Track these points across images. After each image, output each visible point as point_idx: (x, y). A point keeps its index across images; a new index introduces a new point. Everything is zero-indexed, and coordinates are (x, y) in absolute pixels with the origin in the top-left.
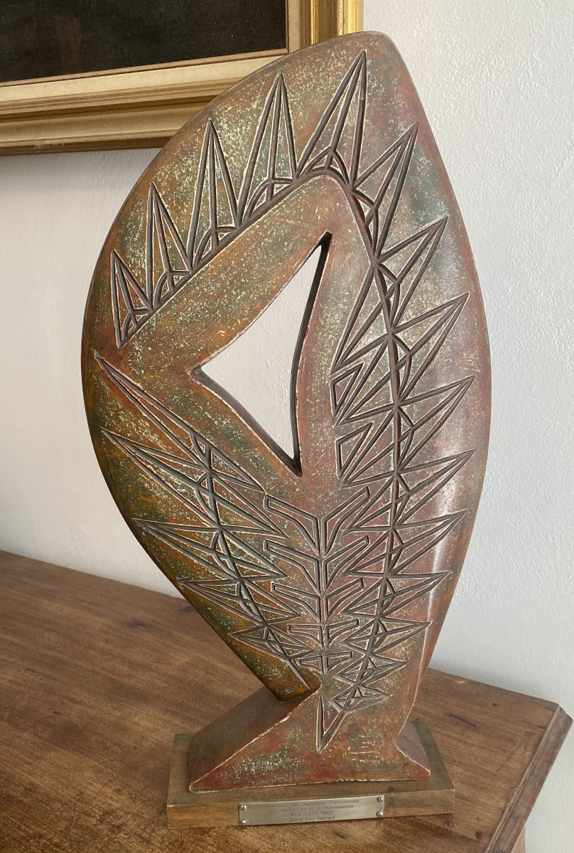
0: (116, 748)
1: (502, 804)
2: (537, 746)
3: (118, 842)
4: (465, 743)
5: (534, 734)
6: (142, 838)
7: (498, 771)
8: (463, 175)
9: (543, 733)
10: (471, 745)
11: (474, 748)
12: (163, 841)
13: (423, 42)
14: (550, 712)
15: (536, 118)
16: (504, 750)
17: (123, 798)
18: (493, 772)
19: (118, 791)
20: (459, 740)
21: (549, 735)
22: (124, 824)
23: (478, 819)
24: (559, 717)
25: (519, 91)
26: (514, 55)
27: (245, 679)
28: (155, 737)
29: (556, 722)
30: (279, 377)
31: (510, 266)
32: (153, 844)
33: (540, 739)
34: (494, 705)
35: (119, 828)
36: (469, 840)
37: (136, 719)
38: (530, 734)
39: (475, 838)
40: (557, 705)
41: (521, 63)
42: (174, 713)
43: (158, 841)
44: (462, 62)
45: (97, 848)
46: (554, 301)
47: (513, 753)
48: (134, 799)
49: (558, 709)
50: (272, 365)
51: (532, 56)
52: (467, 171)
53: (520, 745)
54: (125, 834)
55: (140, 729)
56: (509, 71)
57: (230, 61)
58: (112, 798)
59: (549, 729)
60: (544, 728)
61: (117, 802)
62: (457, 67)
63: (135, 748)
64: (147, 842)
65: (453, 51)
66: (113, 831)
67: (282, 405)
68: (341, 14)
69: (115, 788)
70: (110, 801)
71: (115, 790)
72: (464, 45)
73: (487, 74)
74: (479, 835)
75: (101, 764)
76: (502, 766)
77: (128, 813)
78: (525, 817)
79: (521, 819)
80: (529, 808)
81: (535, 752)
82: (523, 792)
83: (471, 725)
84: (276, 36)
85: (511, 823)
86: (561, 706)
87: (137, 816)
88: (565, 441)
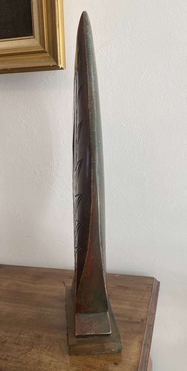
1: (147, 310)
2: (152, 291)
3: (7, 347)
4: (126, 294)
5: (150, 287)
6: (15, 344)
7: (141, 300)
8: (104, 83)
9: (153, 286)
10: (129, 294)
12: (25, 343)
14: (153, 280)
15: (130, 62)
16: (141, 294)
20: (124, 293)
21: (154, 287)
22: (6, 341)
24: (155, 281)
25: (123, 52)
26: (120, 40)
29: (155, 283)
30: (34, 166)
31: (124, 116)
32: (21, 345)
33: (152, 288)
34: (132, 280)
35: (5, 342)
36: (140, 323)
38: (148, 288)
40: (154, 278)
41: (123, 42)
46: (140, 128)
47: (144, 294)
48: (6, 332)
49: (155, 279)
50: (30, 161)
51: (126, 40)
52: (105, 82)
53: (146, 292)
54: (8, 344)
56: (118, 45)
57: (9, 41)
60: (152, 285)
62: (99, 44)
64: (19, 344)
65: (97, 38)
66: (3, 344)
67: (36, 177)
68: (58, 23)
72: (101, 36)
73: (110, 47)
74: (142, 320)
77: (6, 337)
78: (155, 314)
79: (154, 314)
80: (155, 311)
81: (152, 293)
82: (152, 305)
83: (126, 288)
84: (28, 31)
85: (151, 316)
86: (155, 278)
87: (10, 337)
88: (148, 179)
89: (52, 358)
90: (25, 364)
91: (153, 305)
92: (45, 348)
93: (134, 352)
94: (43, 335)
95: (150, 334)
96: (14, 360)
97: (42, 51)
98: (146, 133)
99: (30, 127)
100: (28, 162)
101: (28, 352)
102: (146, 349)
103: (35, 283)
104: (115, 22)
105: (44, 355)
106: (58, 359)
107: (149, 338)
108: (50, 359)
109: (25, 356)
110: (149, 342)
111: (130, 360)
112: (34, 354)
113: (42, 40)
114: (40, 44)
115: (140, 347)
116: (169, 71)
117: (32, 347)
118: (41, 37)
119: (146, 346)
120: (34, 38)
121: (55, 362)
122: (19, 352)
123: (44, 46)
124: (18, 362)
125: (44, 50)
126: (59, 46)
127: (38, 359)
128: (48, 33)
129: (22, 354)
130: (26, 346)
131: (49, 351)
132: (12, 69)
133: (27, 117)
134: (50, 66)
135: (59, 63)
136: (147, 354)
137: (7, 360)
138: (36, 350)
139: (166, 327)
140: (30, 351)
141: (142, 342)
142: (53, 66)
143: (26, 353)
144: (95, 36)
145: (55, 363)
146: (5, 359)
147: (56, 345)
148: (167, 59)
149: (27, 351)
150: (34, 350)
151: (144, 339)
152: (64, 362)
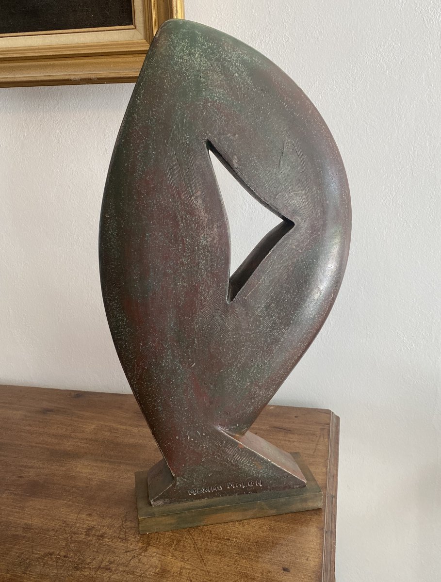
0: (74, 490)
1: (324, 470)
2: (329, 435)
3: (107, 544)
4: (289, 441)
5: (325, 429)
6: (121, 538)
7: (314, 453)
9: (329, 427)
10: (293, 442)
11: (295, 443)
13: (218, 24)
14: (329, 415)
15: (290, 70)
16: (313, 441)
17: (95, 518)
18: (312, 453)
19: (90, 515)
20: (285, 440)
21: (333, 428)
22: (105, 533)
24: (333, 416)
25: (279, 54)
26: (274, 34)
27: (139, 431)
28: (97, 478)
29: (333, 420)
32: (130, 540)
33: (329, 430)
34: (296, 417)
35: (102, 536)
37: (78, 469)
38: (323, 429)
40: (330, 410)
41: (279, 39)
42: (102, 461)
43: (133, 538)
44: (243, 37)
45: (94, 551)
47: (318, 441)
48: (103, 517)
49: (331, 413)
51: (285, 35)
53: (320, 436)
54: (109, 539)
55: (85, 475)
56: (272, 43)
57: (93, 31)
58: (88, 520)
59: (331, 424)
60: (329, 424)
61: (93, 521)
63: (87, 487)
64: (125, 539)
66: (99, 539)
68: (175, 8)
69: (87, 513)
70: (88, 522)
71: (87, 515)
72: (244, 27)
73: (259, 44)
75: (69, 501)
76: (316, 450)
77: (104, 526)
78: (337, 475)
79: (335, 476)
80: (337, 470)
81: (329, 438)
82: (332, 461)
83: (288, 431)
84: (125, 18)
85: (331, 480)
86: (332, 410)
87: (111, 526)
89: (182, 563)
90: (140, 576)
91: (333, 458)
92: (170, 545)
93: (312, 546)
95: (334, 513)
96: (120, 569)
101: (143, 554)
102: (329, 538)
104: (267, 6)
105: (169, 557)
106: (193, 564)
107: (332, 519)
108: (179, 564)
109: (139, 560)
110: (333, 528)
111: (307, 562)
112: (153, 557)
113: (148, 33)
114: (146, 38)
115: (320, 538)
116: (354, 85)
117: (149, 544)
118: (147, 27)
119: (329, 534)
120: (135, 29)
121: (189, 569)
122: (128, 554)
124: (128, 573)
127: (159, 566)
129: (134, 557)
130: (137, 542)
131: (176, 550)
132: (99, 79)
136: (331, 549)
137: (109, 569)
138: (155, 550)
139: (348, 486)
140: (146, 550)
141: (322, 529)
143: (139, 554)
144: (235, 27)
145: (188, 571)
146: (108, 569)
147: (186, 538)
148: (350, 66)
149: (142, 551)
150: (152, 550)
151: (326, 523)
152: (203, 570)
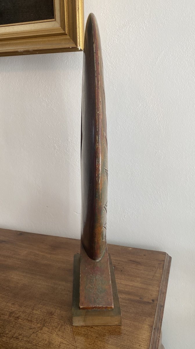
0: (8, 288)
1: (158, 289)
2: (163, 268)
3: (19, 323)
4: (138, 269)
5: (161, 263)
6: (28, 320)
7: (153, 278)
8: (121, 64)
9: (164, 263)
10: (141, 270)
11: (142, 271)
12: (37, 320)
13: (104, 17)
14: (164, 256)
15: (147, 44)
16: (152, 270)
17: (16, 306)
18: (151, 278)
19: (13, 304)
20: (136, 269)
21: (166, 263)
22: (20, 316)
23: (151, 295)
24: (167, 257)
25: (140, 34)
26: (138, 22)
27: (51, 257)
28: (22, 282)
29: (167, 259)
30: (54, 142)
31: (140, 96)
32: (33, 322)
33: (164, 265)
34: (144, 255)
35: (18, 318)
36: (150, 303)
37: (12, 276)
38: (160, 264)
39: (152, 302)
40: (166, 253)
41: (141, 25)
42: (27, 273)
43: (36, 321)
44: (119, 24)
45: (11, 327)
46: (156, 108)
47: (156, 271)
48: (21, 306)
49: (167, 254)
50: (50, 137)
51: (144, 22)
52: (123, 63)
53: (158, 268)
54: (21, 320)
55: (15, 280)
56: (136, 27)
57: (32, 23)
58: (12, 307)
59: (165, 261)
60: (164, 261)
61: (14, 308)
62: (118, 26)
63: (15, 287)
64: (31, 321)
65: (116, 20)
66: (16, 319)
67: (55, 152)
69: (12, 303)
70: (11, 308)
71: (12, 304)
72: (120, 19)
73: (128, 29)
74: (153, 300)
75: (3, 295)
76: (154, 276)
77: (20, 312)
78: (166, 293)
79: (164, 293)
80: (166, 290)
81: (163, 270)
82: (163, 284)
83: (138, 263)
84: (50, 15)
85: (162, 295)
87: (24, 312)
88: (163, 157)
89: (62, 339)
90: (35, 345)
91: (164, 282)
92: (56, 328)
93: (144, 337)
94: (55, 312)
95: (161, 317)
96: (25, 339)
97: (62, 33)
98: (161, 112)
99: (50, 105)
100: (49, 137)
101: (39, 331)
102: (156, 333)
103: (52, 253)
105: (55, 335)
106: (68, 341)
107: (159, 320)
108: (60, 340)
109: (37, 335)
110: (159, 326)
111: (139, 347)
112: (45, 334)
113: (62, 22)
114: (61, 26)
115: (150, 332)
117: (44, 326)
118: (62, 19)
119: (156, 330)
120: (55, 21)
121: (65, 344)
122: (31, 330)
123: (64, 29)
124: (29, 342)
125: (64, 32)
126: (78, 29)
127: (48, 340)
128: (68, 16)
129: (34, 333)
130: (37, 323)
131: (59, 331)
132: (34, 51)
133: (48, 95)
134: (69, 48)
135: (78, 45)
136: (157, 340)
137: (18, 339)
138: (47, 329)
140: (42, 329)
141: (152, 327)
142: (72, 48)
143: (37, 331)
145: (64, 345)
146: (17, 338)
147: (66, 324)
149: (39, 329)
150: (45, 329)
151: (154, 322)
152: (73, 345)
